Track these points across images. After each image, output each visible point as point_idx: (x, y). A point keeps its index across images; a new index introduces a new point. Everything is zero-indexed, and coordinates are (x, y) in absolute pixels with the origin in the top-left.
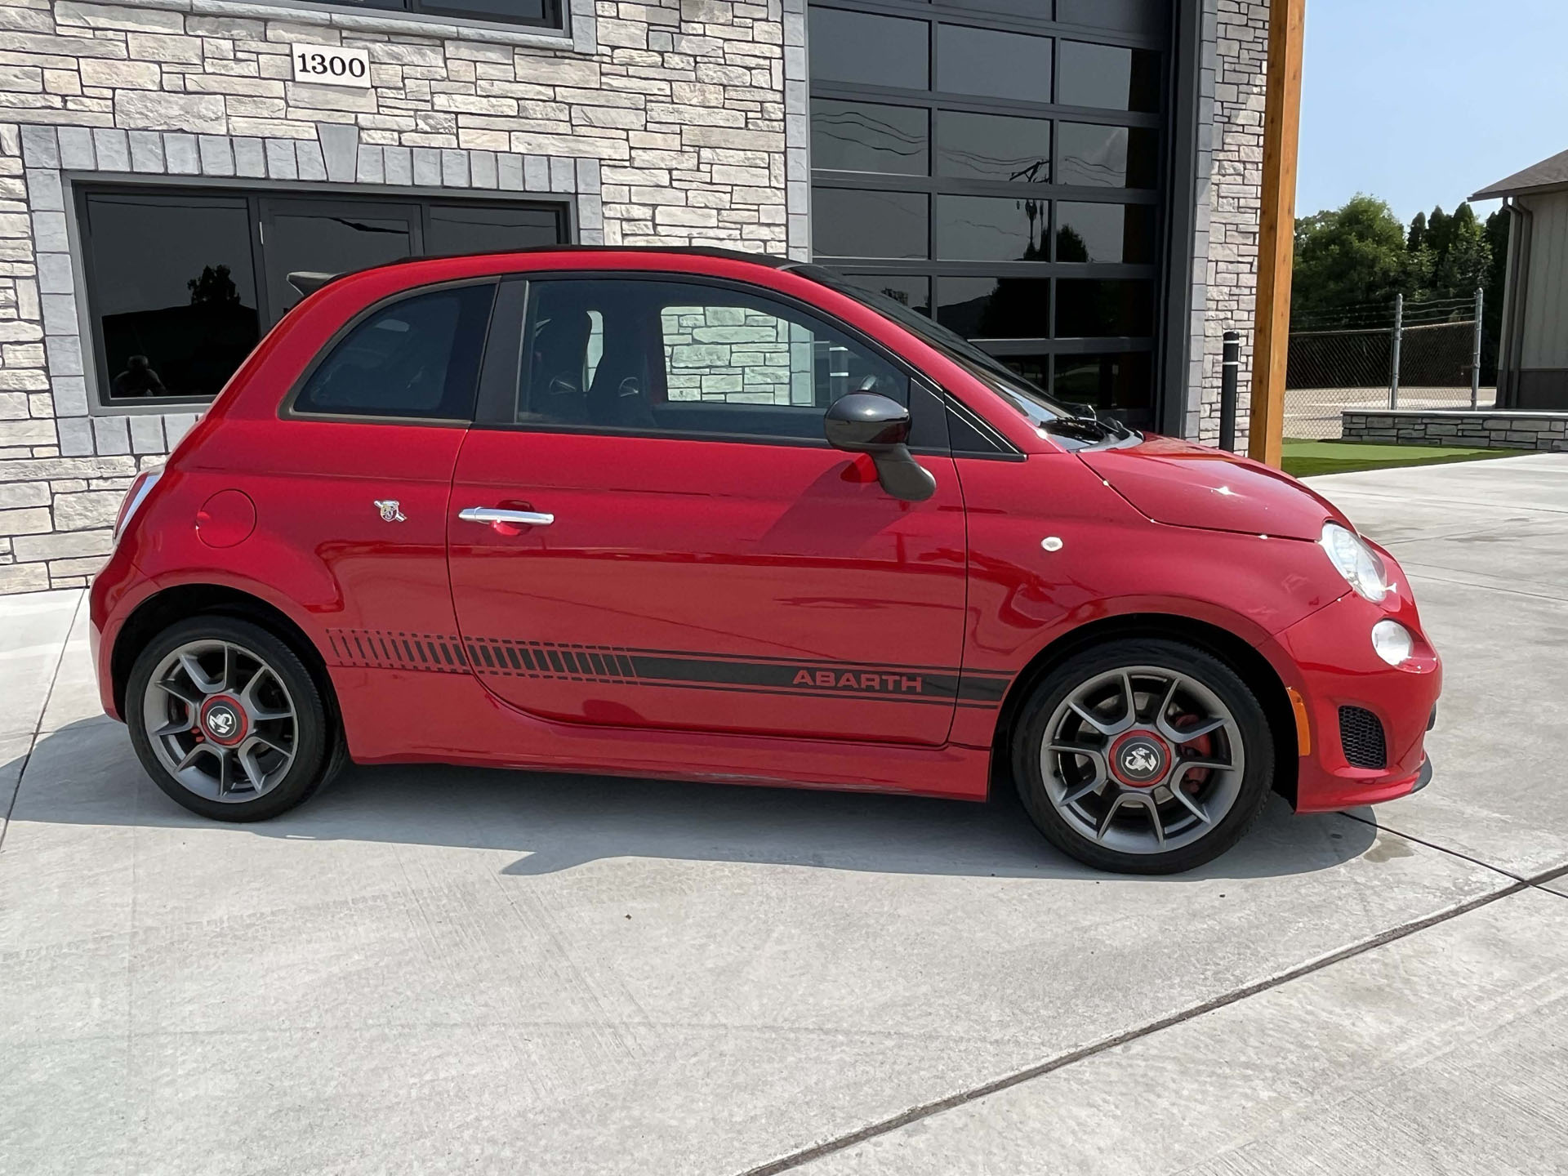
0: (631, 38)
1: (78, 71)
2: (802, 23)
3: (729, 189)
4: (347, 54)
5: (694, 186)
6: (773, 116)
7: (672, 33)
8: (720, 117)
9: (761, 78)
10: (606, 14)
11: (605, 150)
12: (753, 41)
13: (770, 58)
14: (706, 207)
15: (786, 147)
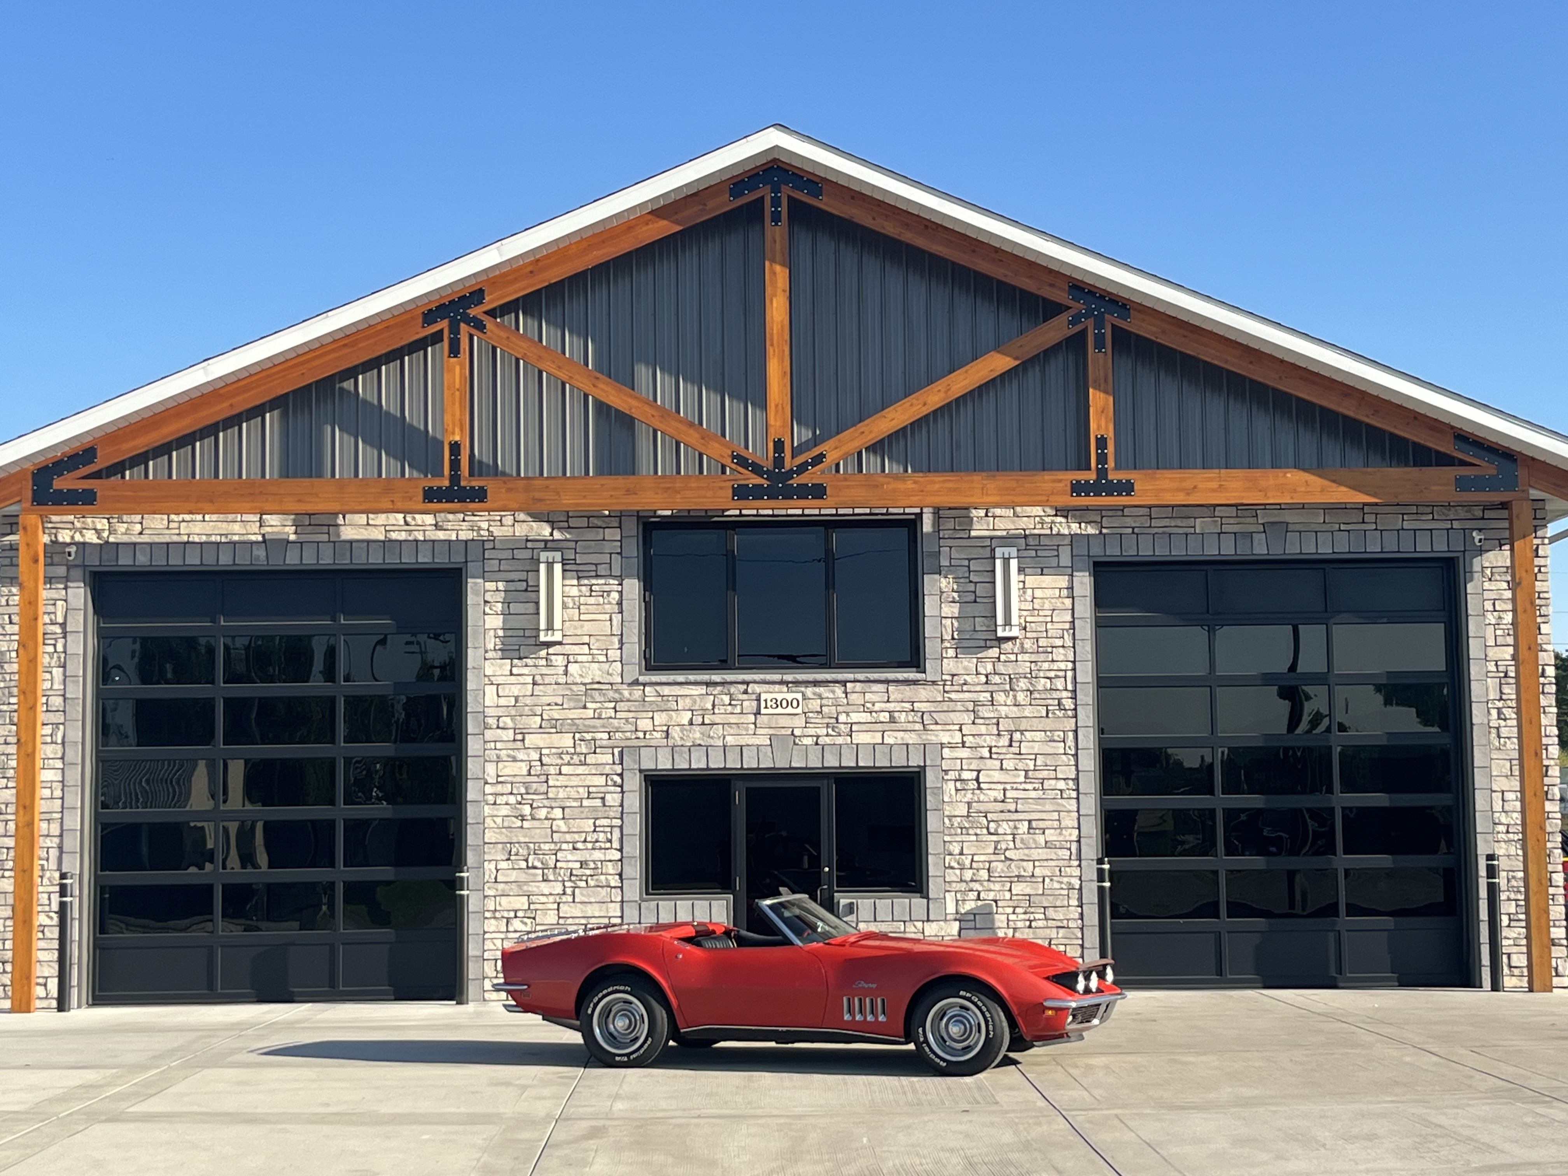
0: (965, 668)
1: (652, 718)
2: (1090, 646)
3: (1033, 757)
4: (789, 696)
5: (1008, 756)
6: (1067, 707)
7: (994, 662)
8: (1028, 712)
9: (1059, 684)
10: (949, 656)
11: (945, 738)
12: (1053, 661)
13: (1065, 671)
14: (1016, 769)
15: (1077, 727)
